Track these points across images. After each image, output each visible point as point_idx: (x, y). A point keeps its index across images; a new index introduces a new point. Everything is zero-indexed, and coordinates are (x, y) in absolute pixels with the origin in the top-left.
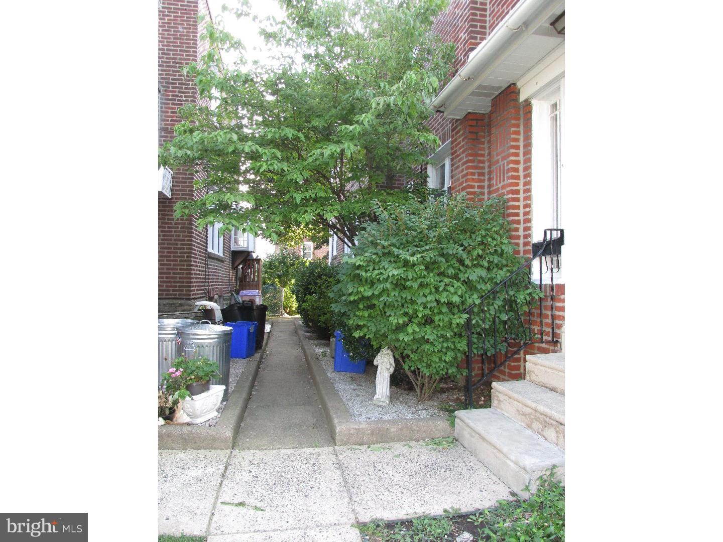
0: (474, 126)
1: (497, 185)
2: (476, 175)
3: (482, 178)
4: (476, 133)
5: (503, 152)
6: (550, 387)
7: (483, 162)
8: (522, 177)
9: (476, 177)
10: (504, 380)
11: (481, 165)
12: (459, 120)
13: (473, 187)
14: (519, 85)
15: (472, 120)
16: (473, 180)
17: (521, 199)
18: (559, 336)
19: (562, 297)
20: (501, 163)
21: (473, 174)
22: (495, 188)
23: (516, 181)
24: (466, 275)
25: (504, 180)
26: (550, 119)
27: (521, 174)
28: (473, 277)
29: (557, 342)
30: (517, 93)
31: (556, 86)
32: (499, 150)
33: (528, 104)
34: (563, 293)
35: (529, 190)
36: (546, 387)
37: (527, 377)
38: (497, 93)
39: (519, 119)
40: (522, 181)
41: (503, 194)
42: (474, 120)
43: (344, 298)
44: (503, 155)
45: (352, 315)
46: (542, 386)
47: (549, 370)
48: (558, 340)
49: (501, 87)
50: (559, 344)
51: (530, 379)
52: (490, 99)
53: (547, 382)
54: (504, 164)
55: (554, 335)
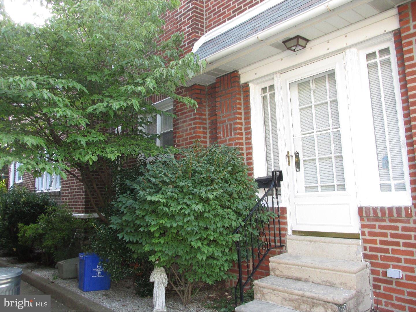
0: (199, 94)
1: (224, 137)
2: (202, 129)
3: (205, 131)
4: (201, 99)
5: (230, 115)
6: (295, 278)
7: (205, 120)
8: (244, 134)
9: (201, 130)
10: (260, 278)
11: (204, 122)
12: (185, 87)
13: (200, 137)
14: (240, 72)
15: (197, 89)
16: (200, 132)
17: (244, 149)
18: (284, 242)
19: (285, 216)
20: (227, 123)
21: (200, 128)
22: (222, 139)
23: (241, 136)
24: (235, 205)
25: (231, 135)
26: (261, 97)
27: (243, 131)
28: (240, 206)
29: (283, 246)
30: (239, 77)
31: (271, 77)
32: (225, 114)
33: (246, 86)
34: (286, 213)
35: (250, 143)
36: (291, 279)
37: (272, 273)
38: (222, 75)
39: (240, 95)
40: (244, 137)
41: (231, 145)
42: (199, 89)
43: (141, 229)
44: (229, 117)
45: (144, 244)
46: (287, 278)
47: (293, 266)
48: (284, 244)
49: (227, 72)
50: (284, 248)
51: (274, 273)
52: (215, 77)
53: (292, 275)
54: (230, 124)
55: (280, 241)
